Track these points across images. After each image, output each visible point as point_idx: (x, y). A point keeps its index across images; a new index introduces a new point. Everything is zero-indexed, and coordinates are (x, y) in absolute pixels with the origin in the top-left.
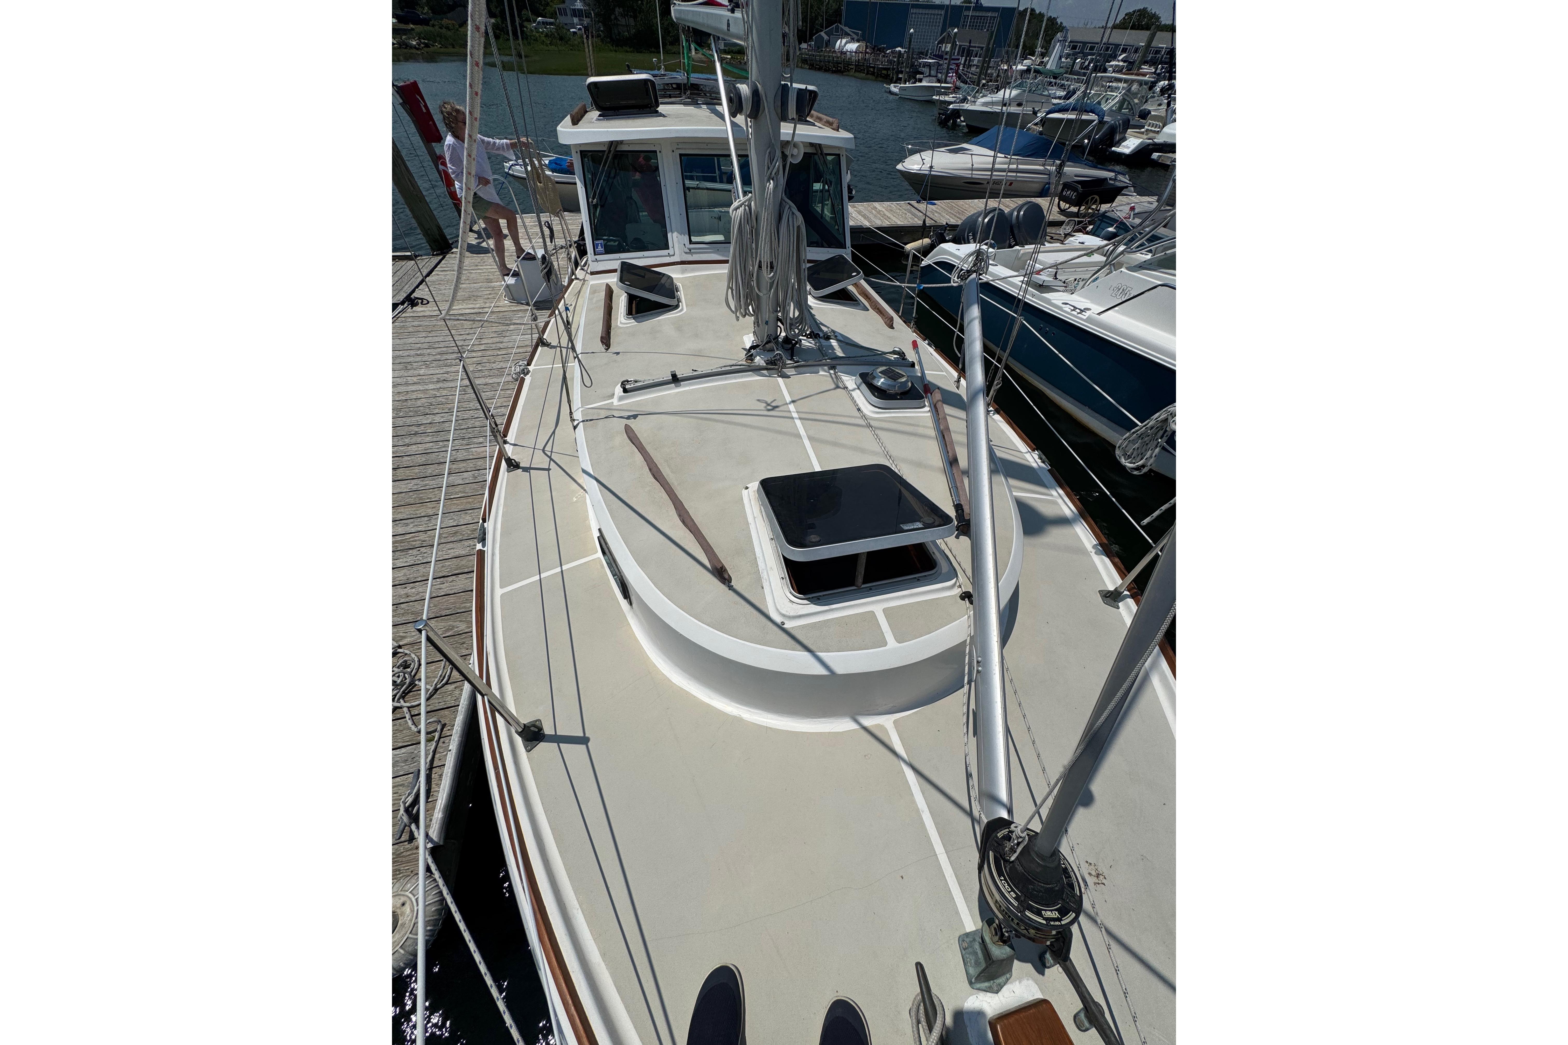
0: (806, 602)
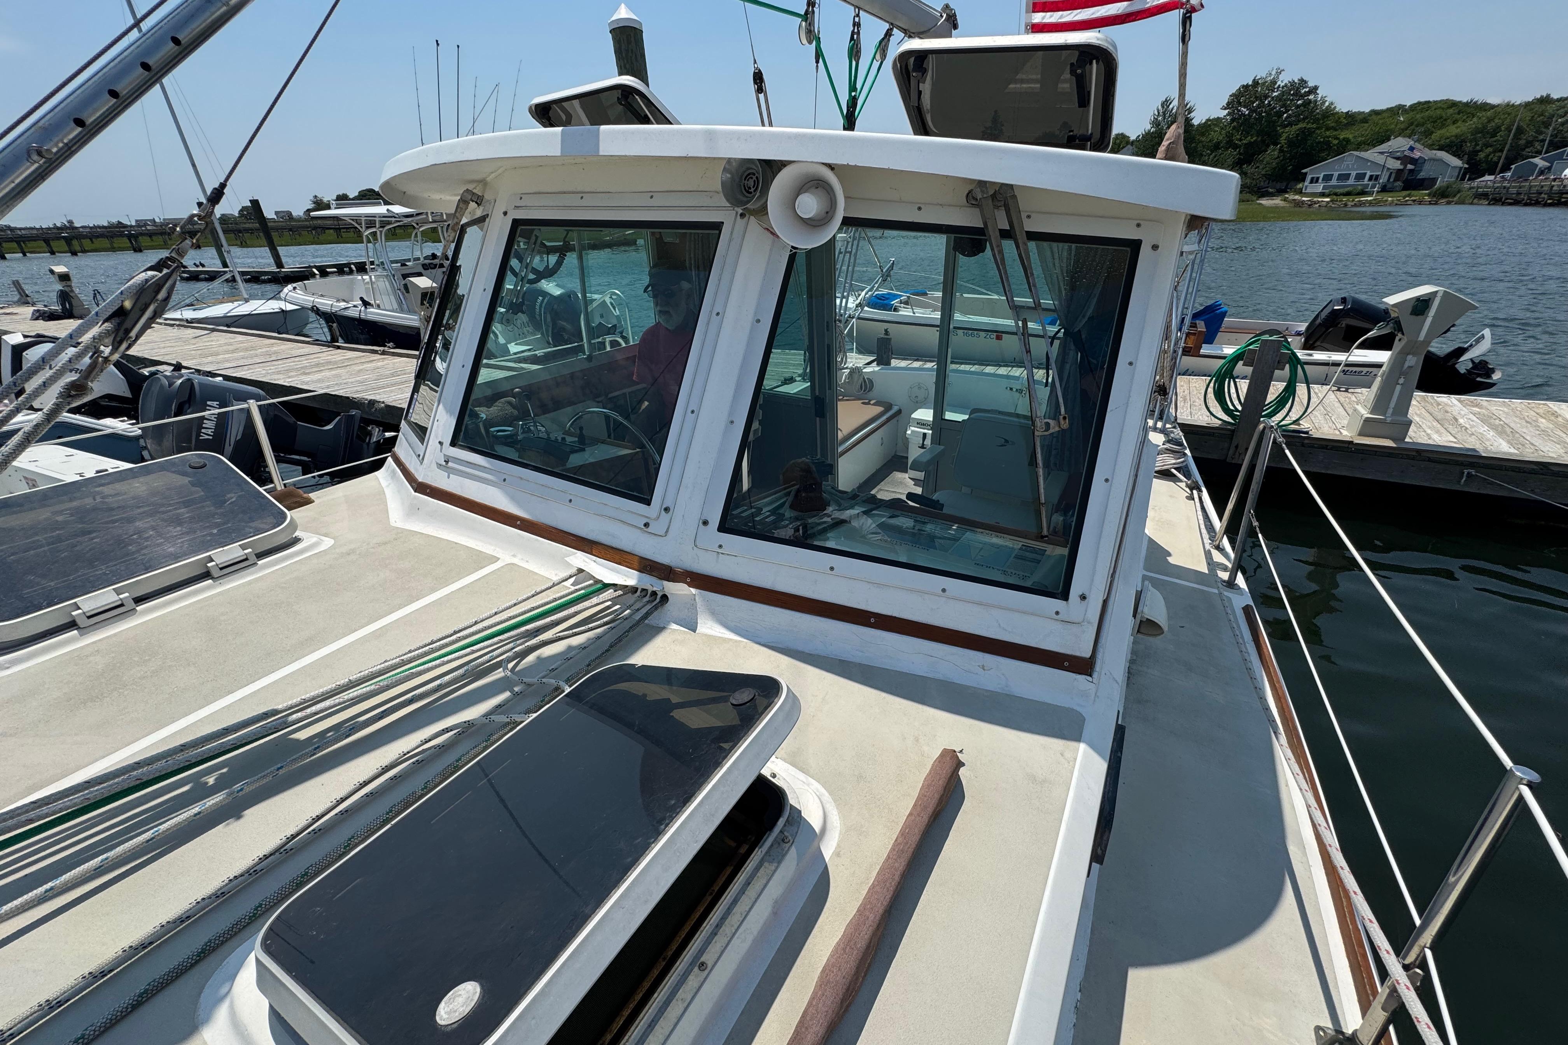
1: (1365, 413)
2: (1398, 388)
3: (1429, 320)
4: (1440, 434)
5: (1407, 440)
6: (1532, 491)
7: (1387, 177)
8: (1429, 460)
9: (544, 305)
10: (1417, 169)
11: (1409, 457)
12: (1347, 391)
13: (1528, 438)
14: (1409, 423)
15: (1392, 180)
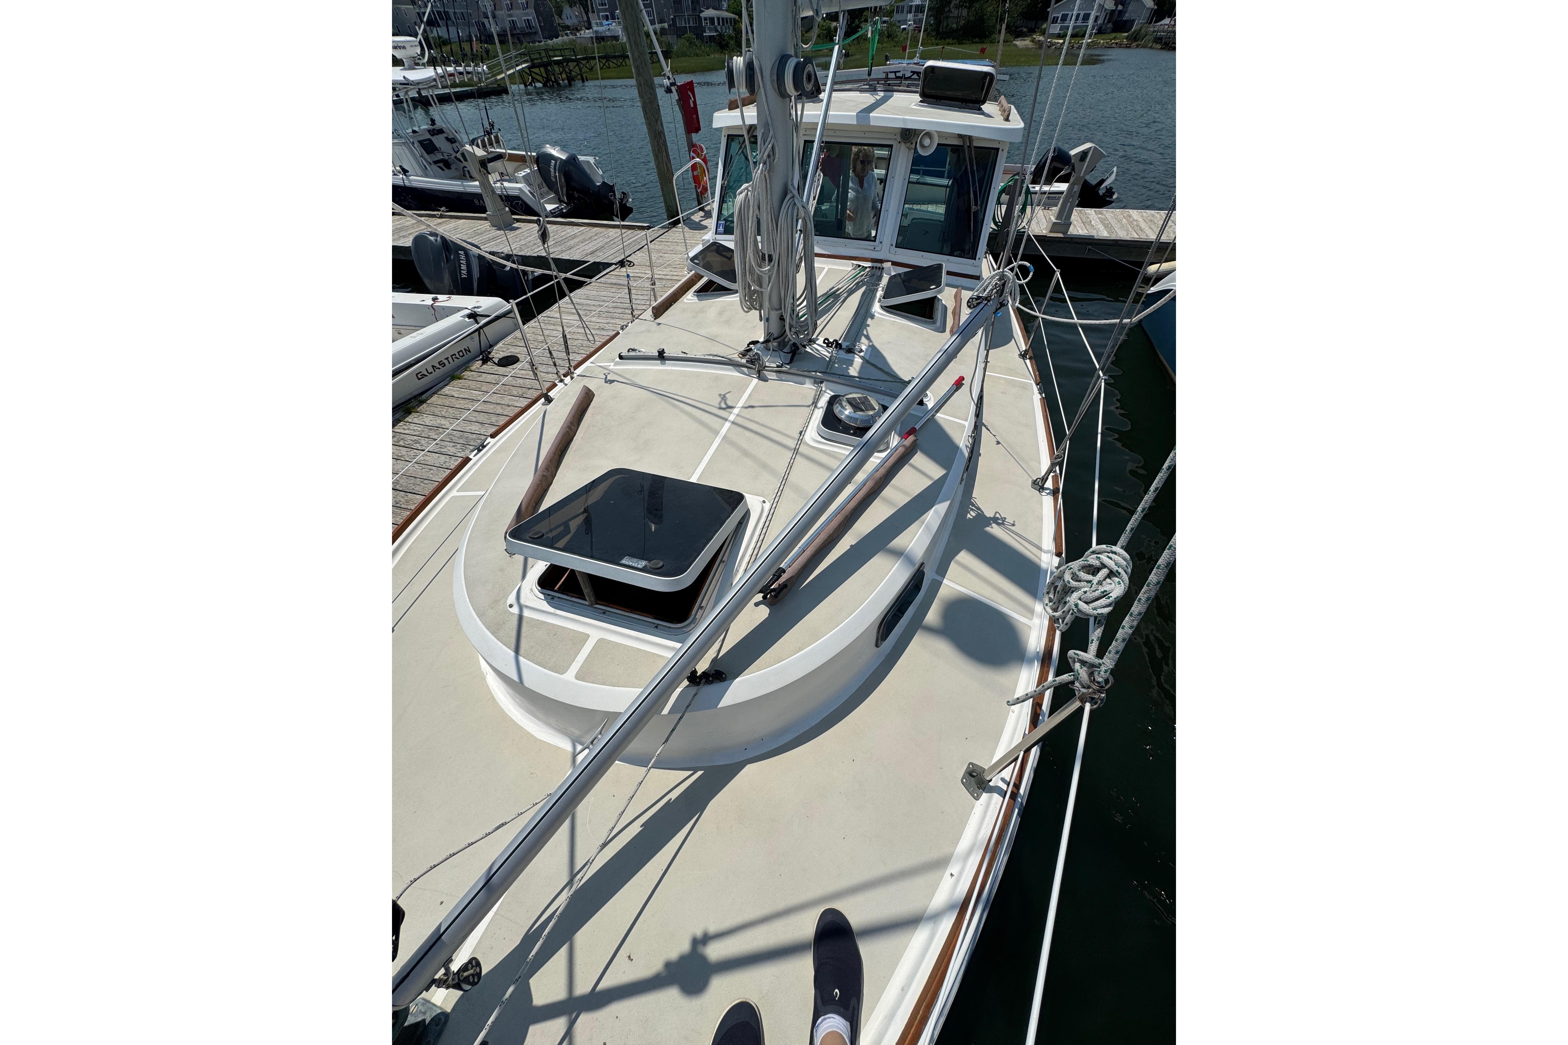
0: (542, 596)
1: (1053, 219)
2: (1069, 203)
3: (1086, 164)
4: (1082, 229)
5: (1069, 233)
6: (1110, 255)
7: (1103, 20)
8: (1076, 243)
9: (557, 168)
10: (1124, 10)
11: (1068, 242)
12: (1048, 209)
13: (1116, 229)
14: (1070, 224)
15: (1106, 22)
